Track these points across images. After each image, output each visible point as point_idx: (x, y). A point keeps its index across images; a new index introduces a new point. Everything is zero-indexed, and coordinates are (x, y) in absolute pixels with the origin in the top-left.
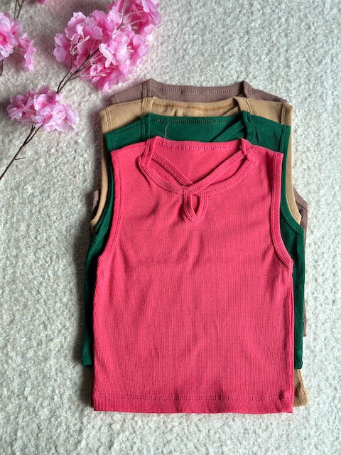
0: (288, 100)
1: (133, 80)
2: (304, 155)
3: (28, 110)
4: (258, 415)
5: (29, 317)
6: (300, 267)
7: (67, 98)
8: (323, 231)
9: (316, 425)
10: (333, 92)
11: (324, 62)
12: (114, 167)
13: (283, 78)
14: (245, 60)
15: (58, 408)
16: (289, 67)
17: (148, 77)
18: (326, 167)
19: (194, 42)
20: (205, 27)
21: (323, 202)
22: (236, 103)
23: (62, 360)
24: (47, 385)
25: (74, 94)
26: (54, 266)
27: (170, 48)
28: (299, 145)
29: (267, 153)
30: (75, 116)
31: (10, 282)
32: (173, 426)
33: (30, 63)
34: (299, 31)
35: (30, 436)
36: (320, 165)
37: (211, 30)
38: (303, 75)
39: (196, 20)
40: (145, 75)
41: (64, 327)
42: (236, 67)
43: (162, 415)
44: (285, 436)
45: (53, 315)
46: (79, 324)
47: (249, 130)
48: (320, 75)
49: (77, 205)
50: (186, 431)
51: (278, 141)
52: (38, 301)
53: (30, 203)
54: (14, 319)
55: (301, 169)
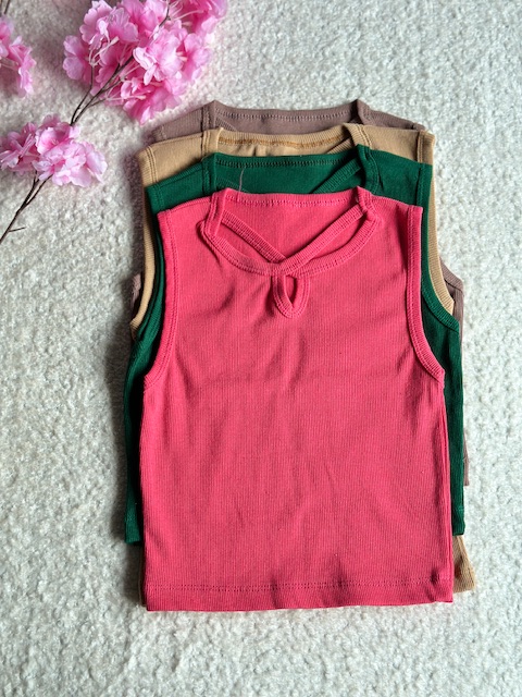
0: (425, 125)
1: (187, 105)
2: (454, 209)
3: (28, 154)
4: (400, 608)
5: (41, 472)
6: (454, 379)
7: (86, 134)
8: (488, 324)
9: (489, 620)
10: (494, 112)
11: (478, 67)
12: (164, 237)
13: (417, 93)
14: (358, 68)
15: (91, 610)
16: (425, 75)
17: (210, 99)
18: (489, 226)
19: (278, 42)
20: (294, 19)
21: (485, 279)
22: (346, 134)
23: (95, 535)
25: (97, 128)
26: (76, 392)
27: (242, 53)
28: (445, 194)
29: (398, 207)
31: (9, 420)
32: (271, 631)
34: (439, 22)
35: (49, 654)
36: (478, 224)
37: (304, 25)
38: (448, 87)
39: (281, 10)
40: (205, 96)
41: (96, 485)
42: (344, 79)
43: (252, 614)
44: (442, 639)
45: (77, 467)
46: (118, 479)
47: (369, 174)
48: (473, 88)
49: (108, 297)
50: (290, 636)
51: (414, 188)
52: (53, 448)
53: (35, 297)
54: (17, 475)
55: (450, 231)
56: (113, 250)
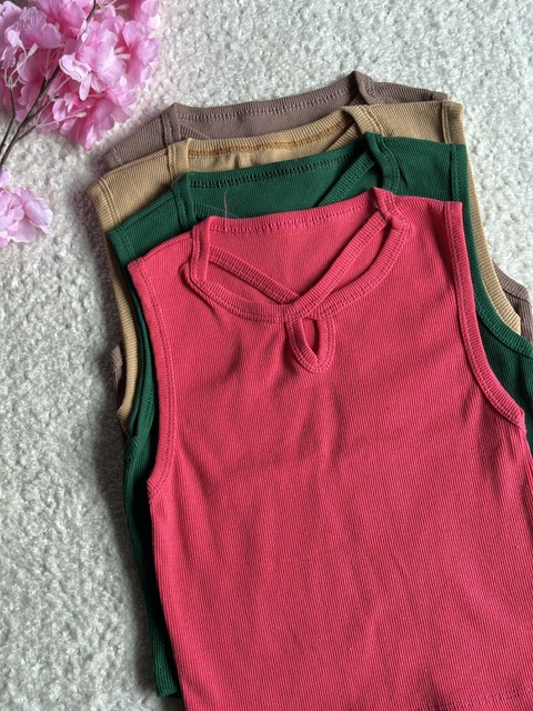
0: (447, 92)
1: (140, 113)
2: (500, 195)
7: (19, 172)
12: (140, 294)
13: (429, 49)
16: (435, 25)
17: (169, 101)
19: (242, 12)
22: (349, 120)
23: (118, 691)
25: (32, 163)
26: (65, 510)
27: (198, 34)
28: (486, 177)
29: (430, 208)
38: (466, 36)
40: (161, 98)
41: (109, 625)
42: (334, 46)
46: (136, 614)
47: (386, 169)
48: (499, 31)
49: (84, 380)
51: (447, 178)
52: (48, 586)
54: (9, 631)
55: (500, 224)
56: (79, 318)
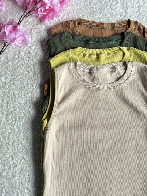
3: (2, 34)
5: (4, 153)
14: (125, 6)
24: (14, 192)
30: (29, 38)
33: (3, 6)
45: (17, 152)
53: (3, 88)
